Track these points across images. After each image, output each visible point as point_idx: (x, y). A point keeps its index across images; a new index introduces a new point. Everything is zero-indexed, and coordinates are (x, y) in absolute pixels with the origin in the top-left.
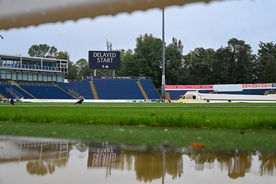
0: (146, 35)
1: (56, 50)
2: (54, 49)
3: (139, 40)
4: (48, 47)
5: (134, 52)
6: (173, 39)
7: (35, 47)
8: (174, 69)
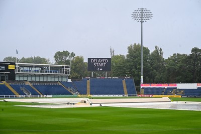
0: (135, 44)
1: (75, 55)
2: (73, 55)
3: (130, 48)
4: (69, 53)
5: (126, 57)
6: (156, 47)
7: (59, 53)
8: (155, 70)
